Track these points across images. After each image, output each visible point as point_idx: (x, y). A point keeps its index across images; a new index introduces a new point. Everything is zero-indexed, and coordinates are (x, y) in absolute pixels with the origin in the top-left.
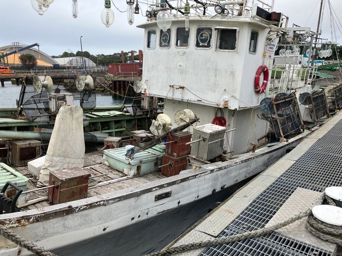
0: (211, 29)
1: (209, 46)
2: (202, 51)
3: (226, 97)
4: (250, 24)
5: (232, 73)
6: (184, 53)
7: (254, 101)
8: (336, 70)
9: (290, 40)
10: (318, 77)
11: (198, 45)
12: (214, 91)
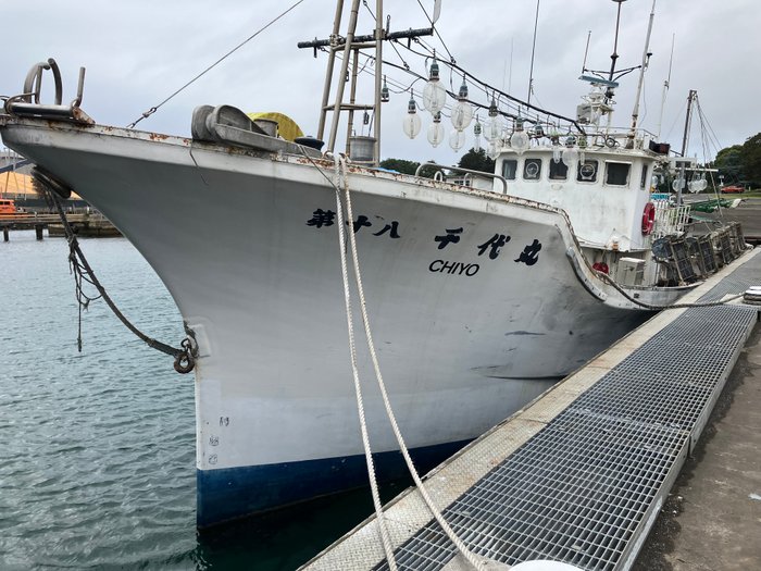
0: (596, 163)
1: (594, 180)
2: (584, 186)
3: (616, 238)
4: (643, 158)
5: (623, 211)
6: (561, 187)
7: (640, 244)
8: (713, 210)
9: (672, 172)
10: (690, 221)
11: (579, 179)
12: (601, 231)
